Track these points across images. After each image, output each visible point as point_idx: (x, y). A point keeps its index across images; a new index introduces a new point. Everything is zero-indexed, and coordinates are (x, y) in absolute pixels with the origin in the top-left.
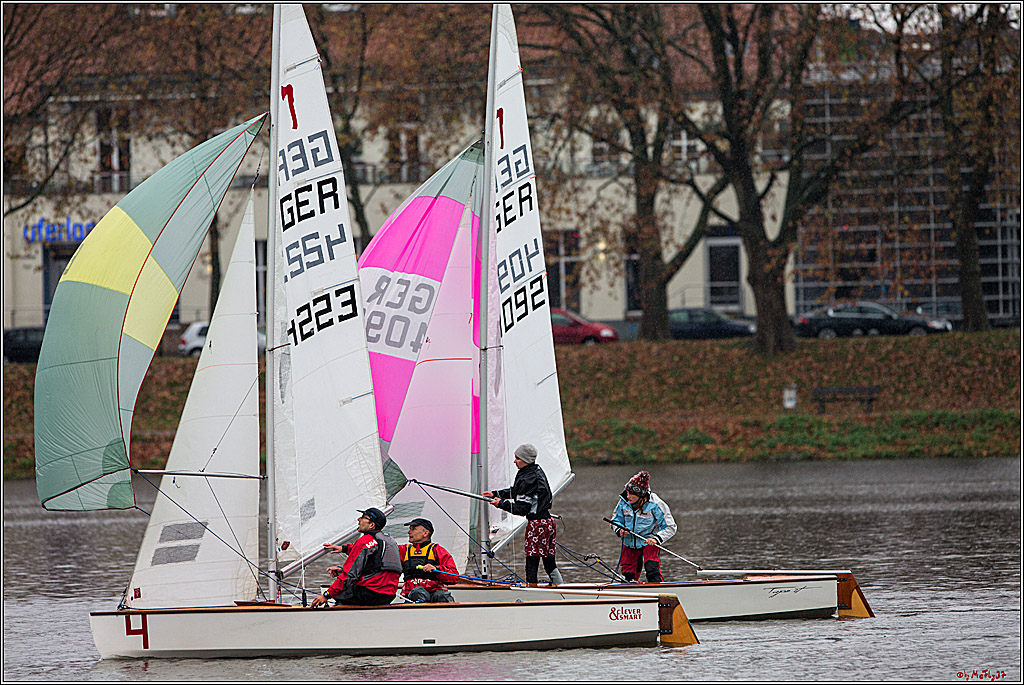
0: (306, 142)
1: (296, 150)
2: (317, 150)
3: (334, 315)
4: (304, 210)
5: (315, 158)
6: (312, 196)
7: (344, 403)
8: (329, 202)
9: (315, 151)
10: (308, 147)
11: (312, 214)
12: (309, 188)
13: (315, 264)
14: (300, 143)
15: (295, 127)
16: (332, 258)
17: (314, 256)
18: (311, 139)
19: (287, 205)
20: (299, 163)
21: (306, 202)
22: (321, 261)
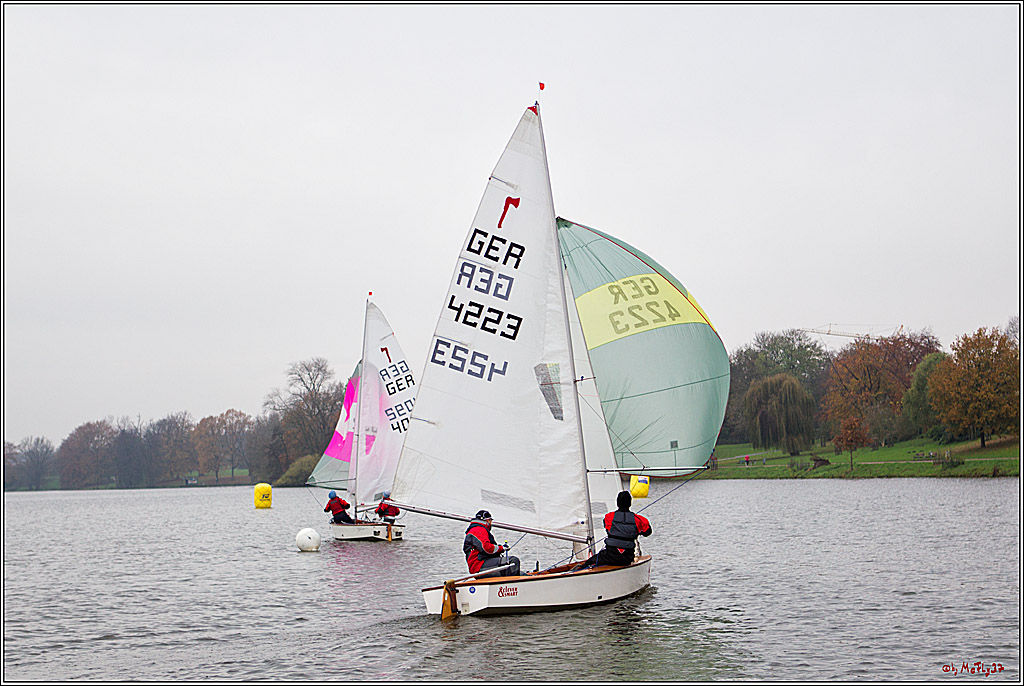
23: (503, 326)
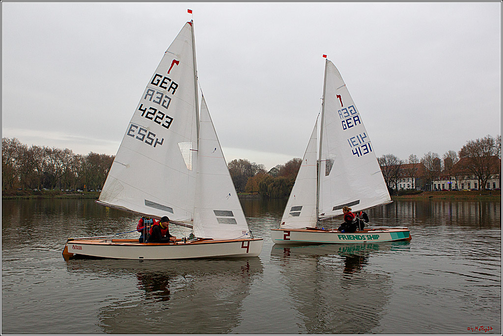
23: (163, 122)
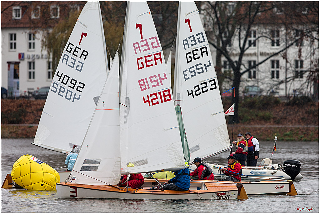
0: (195, 36)
1: (192, 38)
2: (199, 38)
3: (208, 88)
4: (196, 57)
5: (199, 41)
6: (199, 52)
7: (213, 115)
8: (205, 54)
9: (199, 39)
10: (196, 37)
11: (199, 58)
12: (197, 50)
13: (201, 73)
14: (193, 36)
15: (191, 31)
16: (207, 71)
17: (201, 70)
18: (197, 35)
19: (188, 55)
20: (194, 42)
21: (197, 54)
22: (203, 72)
